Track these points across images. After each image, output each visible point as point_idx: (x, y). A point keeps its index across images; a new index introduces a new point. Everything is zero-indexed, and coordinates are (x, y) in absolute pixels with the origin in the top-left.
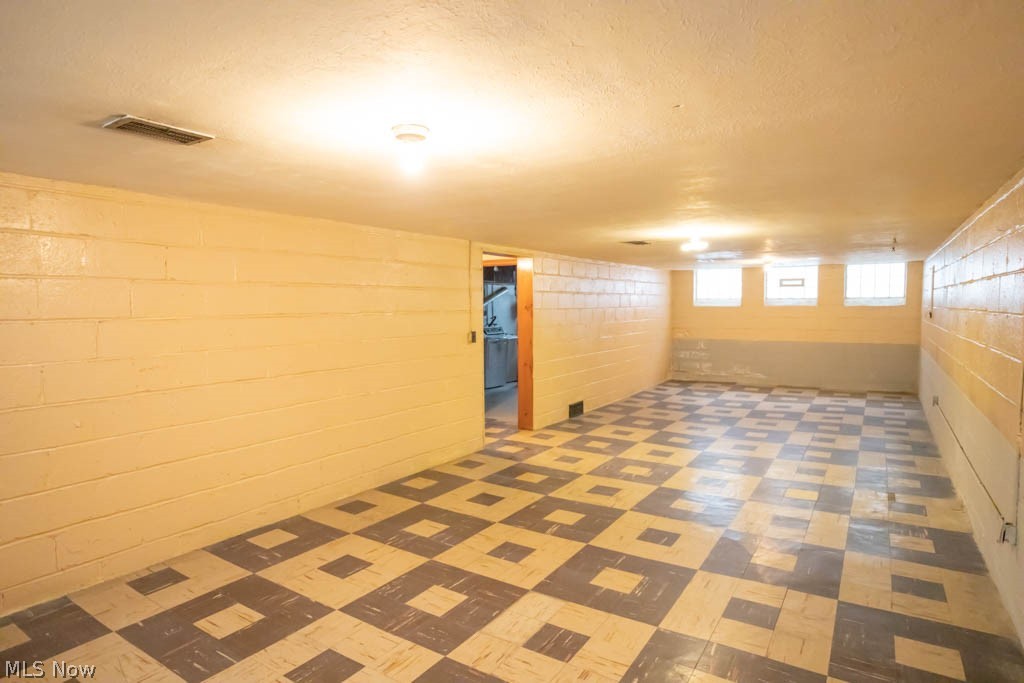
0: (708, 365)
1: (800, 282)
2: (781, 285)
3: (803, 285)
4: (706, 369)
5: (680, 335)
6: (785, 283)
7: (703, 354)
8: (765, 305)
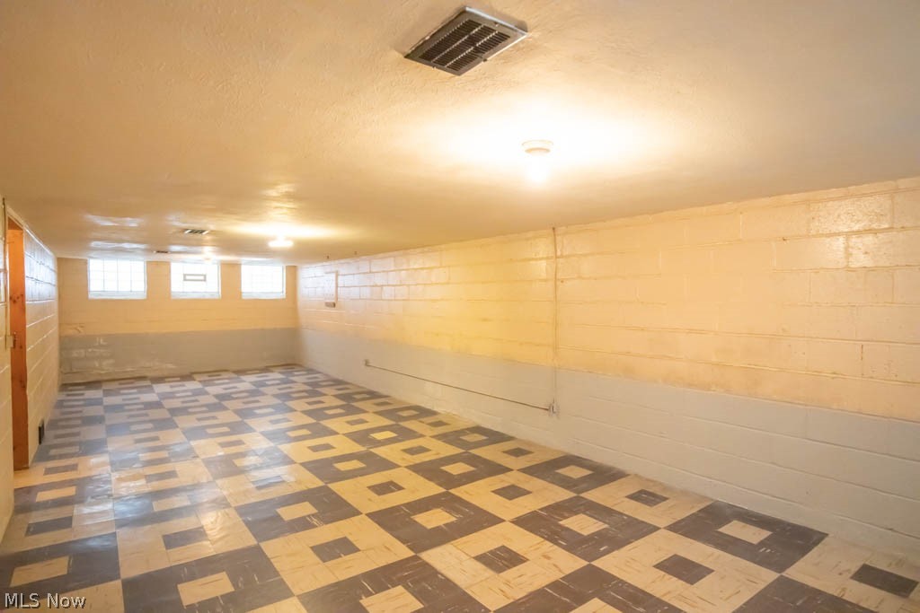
0: (111, 361)
1: (202, 278)
2: (185, 280)
3: (205, 280)
4: (106, 367)
5: (70, 332)
6: (188, 277)
7: (102, 351)
8: (172, 298)
